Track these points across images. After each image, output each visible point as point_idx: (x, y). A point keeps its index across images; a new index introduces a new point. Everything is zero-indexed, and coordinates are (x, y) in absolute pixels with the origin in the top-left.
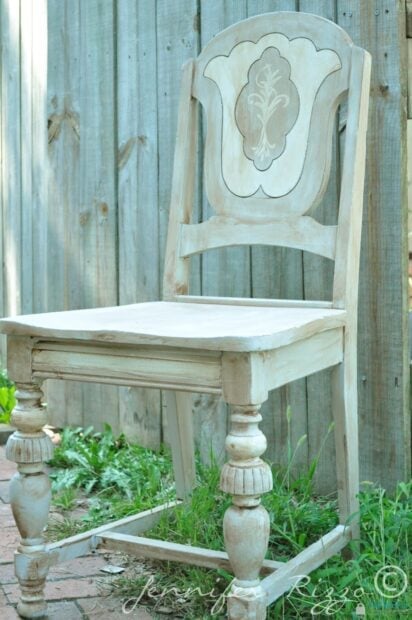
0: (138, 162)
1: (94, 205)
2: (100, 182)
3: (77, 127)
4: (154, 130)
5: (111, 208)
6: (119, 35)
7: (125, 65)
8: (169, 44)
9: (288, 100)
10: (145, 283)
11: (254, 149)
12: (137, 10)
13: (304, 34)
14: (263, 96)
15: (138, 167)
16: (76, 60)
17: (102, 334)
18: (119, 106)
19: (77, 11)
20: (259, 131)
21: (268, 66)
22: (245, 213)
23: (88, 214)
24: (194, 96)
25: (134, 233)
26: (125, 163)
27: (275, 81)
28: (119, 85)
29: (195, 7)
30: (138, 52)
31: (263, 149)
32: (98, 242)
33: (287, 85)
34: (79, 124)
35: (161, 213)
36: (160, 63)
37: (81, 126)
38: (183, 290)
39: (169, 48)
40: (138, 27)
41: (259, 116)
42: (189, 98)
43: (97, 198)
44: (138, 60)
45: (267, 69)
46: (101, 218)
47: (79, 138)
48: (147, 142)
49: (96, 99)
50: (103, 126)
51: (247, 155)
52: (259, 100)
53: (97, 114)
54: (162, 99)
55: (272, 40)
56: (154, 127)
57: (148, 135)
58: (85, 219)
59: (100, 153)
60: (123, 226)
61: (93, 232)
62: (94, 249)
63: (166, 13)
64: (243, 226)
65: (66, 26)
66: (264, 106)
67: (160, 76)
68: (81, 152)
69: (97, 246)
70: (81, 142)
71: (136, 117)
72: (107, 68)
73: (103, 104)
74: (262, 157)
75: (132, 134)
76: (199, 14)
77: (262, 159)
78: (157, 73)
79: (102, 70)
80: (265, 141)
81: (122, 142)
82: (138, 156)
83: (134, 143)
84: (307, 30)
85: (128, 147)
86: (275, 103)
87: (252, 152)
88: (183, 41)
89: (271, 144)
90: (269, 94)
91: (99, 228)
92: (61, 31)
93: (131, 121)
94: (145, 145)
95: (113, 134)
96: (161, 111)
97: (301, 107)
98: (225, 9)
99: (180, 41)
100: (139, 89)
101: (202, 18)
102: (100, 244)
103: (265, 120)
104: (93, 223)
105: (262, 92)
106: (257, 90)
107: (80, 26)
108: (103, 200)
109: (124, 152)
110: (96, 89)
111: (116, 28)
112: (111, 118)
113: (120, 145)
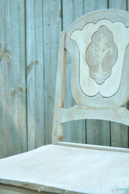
0: (35, 72)
1: (17, 88)
2: (19, 79)
3: (9, 56)
4: (42, 59)
5: (24, 90)
6: (27, 19)
7: (29, 31)
8: (48, 23)
9: (112, 51)
10: (38, 121)
11: (95, 74)
12: (34, 9)
13: (119, 20)
14: (99, 49)
15: (35, 73)
16: (9, 29)
17: (27, 184)
18: (27, 48)
19: (9, 10)
20: (98, 66)
21: (102, 35)
22: (92, 104)
23: (14, 91)
24: (66, 48)
25: (34, 100)
26: (29, 72)
27: (105, 42)
28: (27, 39)
29: (60, 8)
30: (35, 27)
31: (100, 74)
32: (18, 103)
33: (111, 43)
34: (10, 55)
35: (45, 93)
36: (45, 31)
37: (11, 56)
38: (61, 139)
39: (48, 25)
40: (35, 16)
41: (97, 58)
42: (63, 49)
43: (18, 85)
44: (35, 30)
45: (101, 36)
46: (20, 93)
47: (10, 61)
48: (39, 64)
49: (17, 45)
50: (20, 56)
51: (92, 77)
52: (98, 51)
53: (18, 51)
54: (45, 46)
55: (103, 22)
56: (42, 57)
57: (39, 61)
58: (13, 94)
59: (19, 67)
60: (29, 97)
61: (16, 98)
62: (17, 106)
63: (47, 10)
64: (90, 110)
65: (5, 15)
66: (100, 53)
67: (44, 37)
68: (11, 67)
69: (18, 105)
70: (11, 62)
71: (34, 53)
72: (22, 32)
73: (20, 47)
74: (100, 77)
75: (32, 60)
76: (62, 10)
77: (99, 79)
78: (43, 35)
79: (20, 34)
80: (101, 70)
81: (28, 63)
82: (35, 69)
83: (34, 63)
84: (121, 18)
85: (31, 65)
86: (105, 52)
87: (95, 75)
88: (55, 22)
89: (104, 72)
90: (102, 48)
91: (19, 97)
92: (3, 17)
93: (32, 54)
94: (38, 65)
95: (24, 59)
96: (45, 51)
97: (119, 54)
98: (74, 9)
99: (53, 22)
100: (35, 42)
101: (63, 12)
102: (19, 104)
103: (100, 61)
104: (17, 95)
105: (99, 47)
106: (96, 46)
107: (10, 16)
108: (20, 86)
109: (29, 67)
110: (18, 41)
111: (25, 16)
112: (23, 53)
113: (27, 64)
